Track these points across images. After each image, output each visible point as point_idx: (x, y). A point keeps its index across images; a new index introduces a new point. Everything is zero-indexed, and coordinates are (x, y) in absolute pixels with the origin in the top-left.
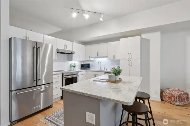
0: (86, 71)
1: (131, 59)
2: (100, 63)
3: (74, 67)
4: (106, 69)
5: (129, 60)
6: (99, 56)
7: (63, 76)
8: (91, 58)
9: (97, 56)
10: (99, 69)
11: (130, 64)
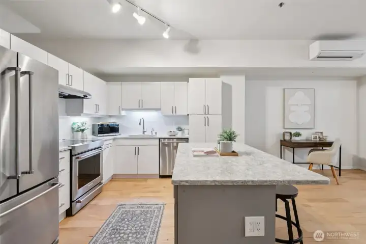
0: (114, 139)
1: (208, 114)
2: (142, 120)
3: (83, 130)
4: (156, 133)
5: (206, 116)
6: (141, 108)
7: (71, 156)
8: (123, 109)
9: (137, 107)
10: (139, 133)
11: (206, 122)
